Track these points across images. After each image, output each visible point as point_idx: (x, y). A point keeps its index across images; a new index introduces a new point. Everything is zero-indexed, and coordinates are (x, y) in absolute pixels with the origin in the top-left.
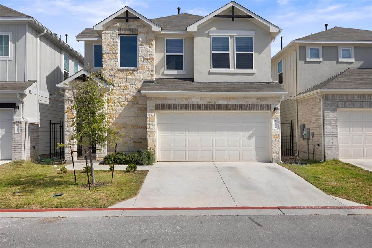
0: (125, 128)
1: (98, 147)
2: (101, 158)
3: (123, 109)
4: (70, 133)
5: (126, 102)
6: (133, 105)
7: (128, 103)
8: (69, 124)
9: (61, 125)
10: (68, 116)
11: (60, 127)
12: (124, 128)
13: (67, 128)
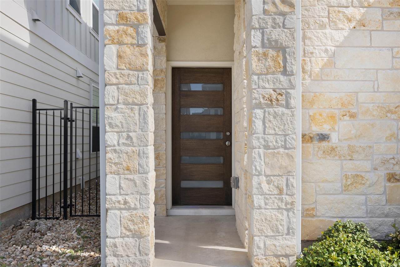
0: (353, 116)
1: (263, 205)
2: (277, 256)
3: (342, 39)
4: (129, 137)
5: (356, 10)
6: (383, 19)
7: (364, 14)
8: (126, 94)
9: (66, 115)
10: (119, 57)
11: (63, 121)
12: (347, 118)
13: (113, 114)
